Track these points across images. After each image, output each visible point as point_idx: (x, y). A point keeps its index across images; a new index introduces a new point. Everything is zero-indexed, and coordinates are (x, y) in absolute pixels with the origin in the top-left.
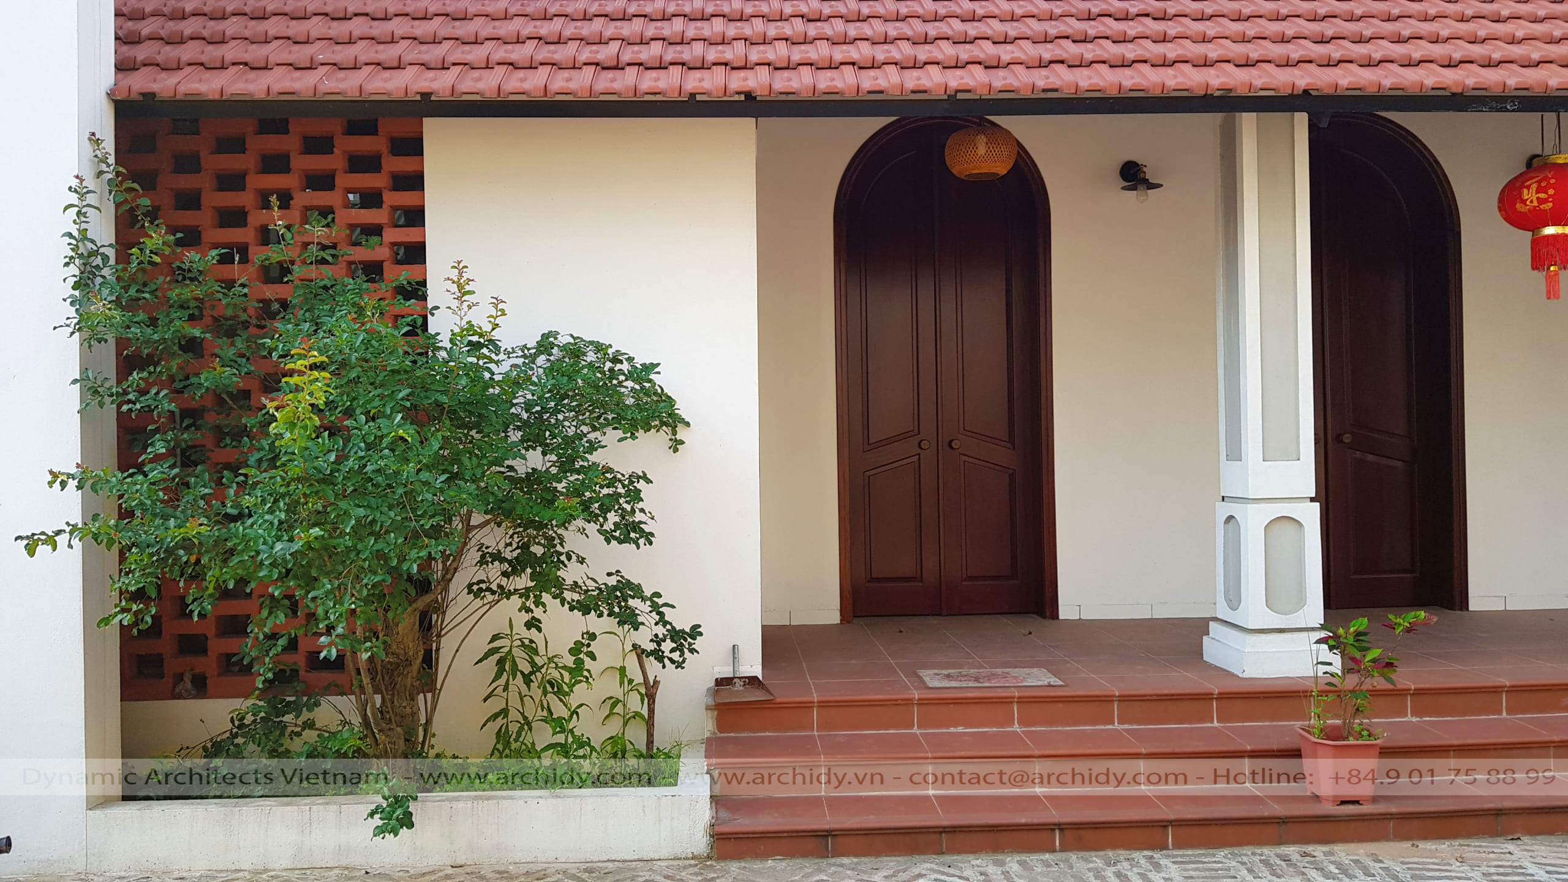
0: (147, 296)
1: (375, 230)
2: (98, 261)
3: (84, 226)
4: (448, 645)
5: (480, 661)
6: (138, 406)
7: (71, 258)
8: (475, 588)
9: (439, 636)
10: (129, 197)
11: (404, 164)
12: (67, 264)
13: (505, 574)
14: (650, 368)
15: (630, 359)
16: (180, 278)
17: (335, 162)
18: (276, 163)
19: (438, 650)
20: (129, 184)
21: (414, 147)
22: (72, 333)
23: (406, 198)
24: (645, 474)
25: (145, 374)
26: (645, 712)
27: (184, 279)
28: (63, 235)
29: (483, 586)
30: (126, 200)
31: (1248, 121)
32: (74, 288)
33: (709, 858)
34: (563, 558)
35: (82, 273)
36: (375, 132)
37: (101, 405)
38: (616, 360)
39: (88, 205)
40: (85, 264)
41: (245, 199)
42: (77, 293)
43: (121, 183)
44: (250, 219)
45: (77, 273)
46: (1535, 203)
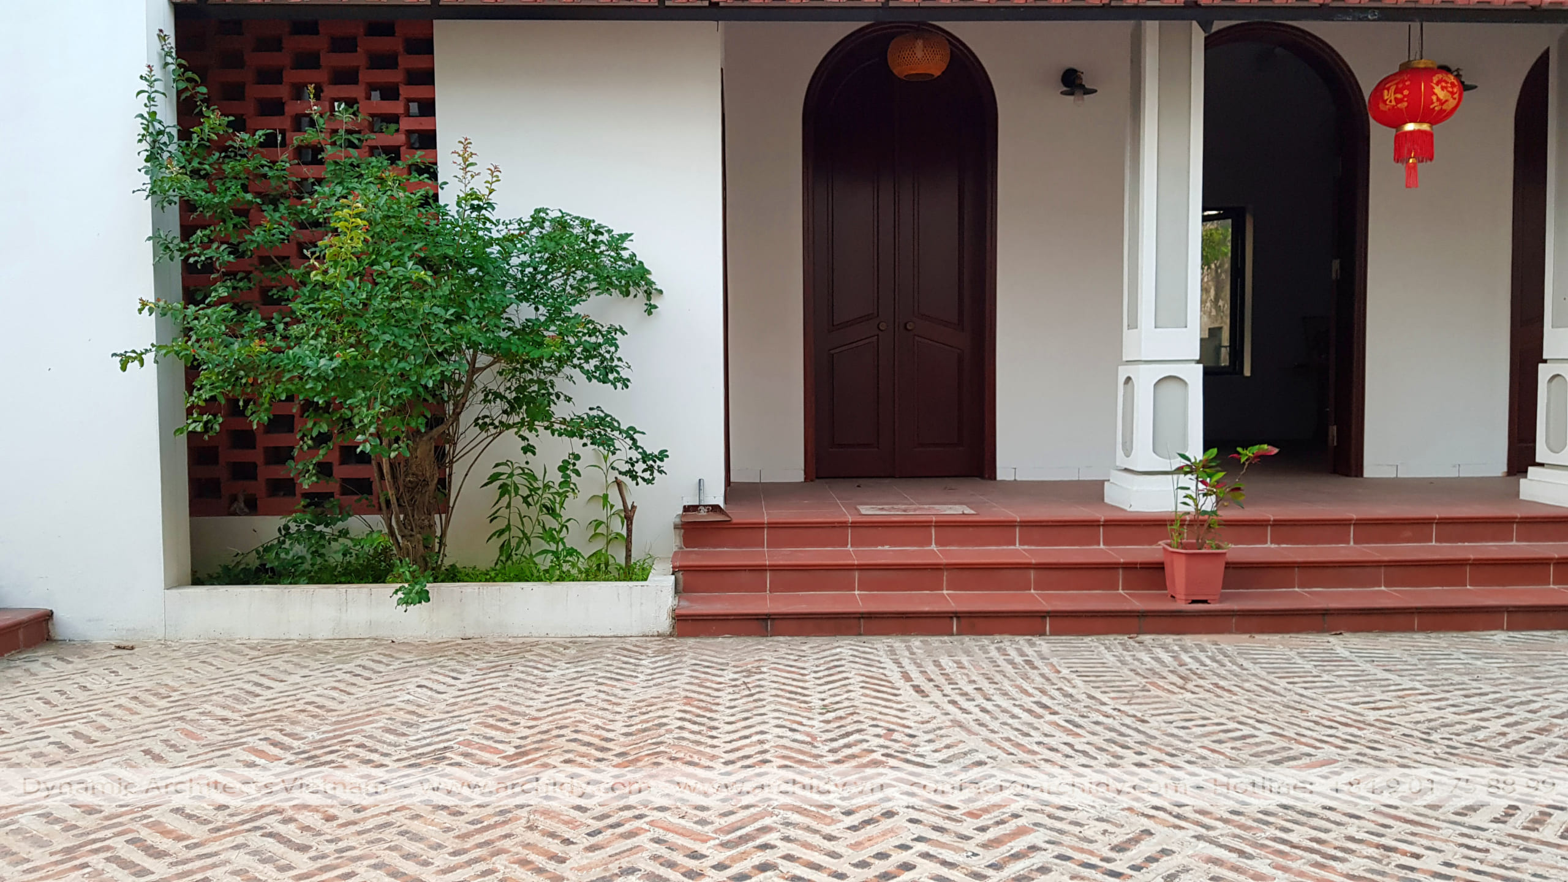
0: (207, 167)
1: (394, 119)
2: (164, 139)
3: (153, 109)
4: (458, 470)
5: (486, 485)
6: (203, 258)
7: (143, 135)
8: (480, 422)
9: (451, 462)
10: (190, 86)
11: (417, 62)
12: (140, 141)
13: (505, 412)
14: (624, 237)
15: (609, 231)
16: (232, 154)
17: (357, 59)
18: (309, 61)
19: (450, 475)
20: (189, 74)
21: (426, 47)
22: (148, 197)
23: (419, 92)
24: (621, 328)
25: (207, 232)
26: (624, 533)
27: (236, 155)
28: (137, 116)
29: (487, 420)
30: (186, 89)
31: (1151, 28)
32: (146, 161)
33: (671, 635)
34: (553, 397)
35: (153, 148)
36: (392, 33)
37: (172, 259)
38: (597, 232)
39: (156, 91)
40: (154, 141)
41: (282, 91)
42: (149, 164)
43: (183, 74)
44: (287, 109)
45: (149, 148)
46: (1393, 103)
